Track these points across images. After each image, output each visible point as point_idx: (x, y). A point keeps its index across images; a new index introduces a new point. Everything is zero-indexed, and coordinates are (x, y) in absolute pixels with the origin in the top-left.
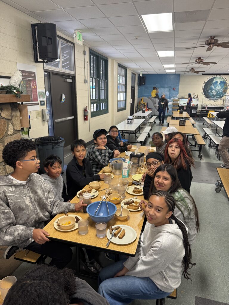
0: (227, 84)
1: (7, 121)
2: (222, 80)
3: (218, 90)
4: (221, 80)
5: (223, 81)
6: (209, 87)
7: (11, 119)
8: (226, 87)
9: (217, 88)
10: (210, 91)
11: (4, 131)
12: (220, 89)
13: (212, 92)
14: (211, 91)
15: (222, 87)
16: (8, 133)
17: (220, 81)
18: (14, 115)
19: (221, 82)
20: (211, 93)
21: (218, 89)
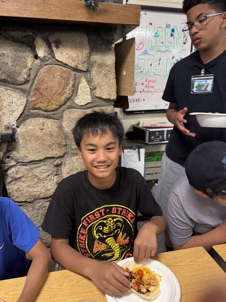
1: (73, 73)
7: (88, 71)
11: (61, 94)
16: (77, 102)
18: (95, 61)
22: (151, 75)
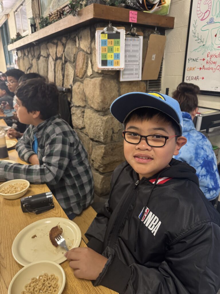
1: (86, 55)
7: (91, 53)
16: (88, 73)
22: (215, 49)
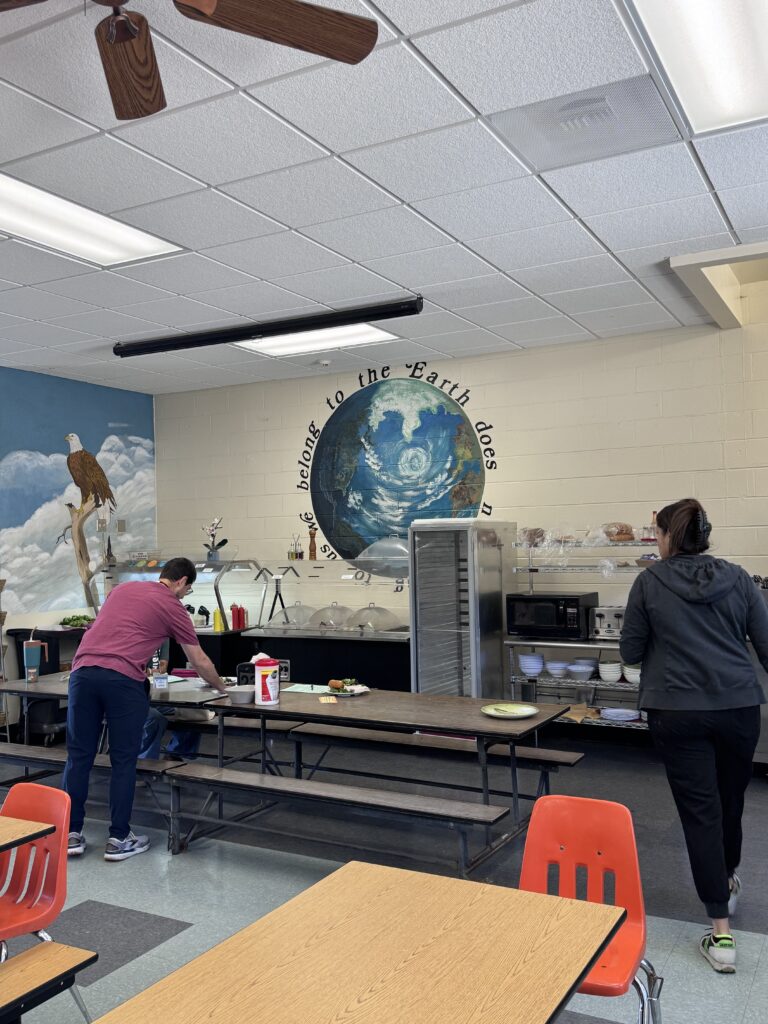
0: (470, 432)
2: (434, 402)
3: (414, 486)
4: (424, 404)
5: (440, 408)
6: (347, 468)
8: (469, 455)
9: (404, 470)
10: (359, 497)
12: (429, 478)
13: (375, 508)
14: (367, 501)
15: (436, 458)
17: (417, 408)
19: (424, 415)
20: (370, 519)
21: (415, 474)
